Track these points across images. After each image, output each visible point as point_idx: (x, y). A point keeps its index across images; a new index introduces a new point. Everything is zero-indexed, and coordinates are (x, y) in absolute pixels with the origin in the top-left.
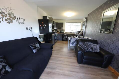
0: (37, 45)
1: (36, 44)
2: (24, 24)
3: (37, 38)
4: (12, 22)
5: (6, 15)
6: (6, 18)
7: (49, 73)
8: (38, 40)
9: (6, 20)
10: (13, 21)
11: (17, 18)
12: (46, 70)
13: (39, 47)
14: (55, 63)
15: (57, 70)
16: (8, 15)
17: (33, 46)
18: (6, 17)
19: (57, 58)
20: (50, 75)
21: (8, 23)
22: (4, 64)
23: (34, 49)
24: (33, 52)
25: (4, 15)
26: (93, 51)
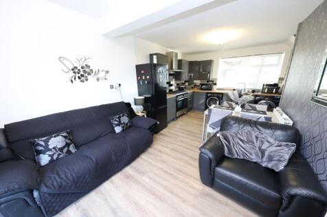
0: (125, 119)
1: (123, 116)
2: (106, 79)
3: (129, 105)
4: (87, 80)
5: (79, 70)
6: (79, 75)
7: (128, 177)
8: (132, 108)
9: (79, 78)
10: (89, 77)
11: (94, 72)
12: (128, 170)
13: (127, 124)
14: (150, 163)
15: (145, 178)
16: (81, 70)
17: (116, 120)
18: (78, 73)
19: (160, 154)
20: (128, 180)
21: (81, 81)
22: (68, 141)
23: (117, 125)
24: (115, 131)
25: (76, 70)
26: (264, 165)
